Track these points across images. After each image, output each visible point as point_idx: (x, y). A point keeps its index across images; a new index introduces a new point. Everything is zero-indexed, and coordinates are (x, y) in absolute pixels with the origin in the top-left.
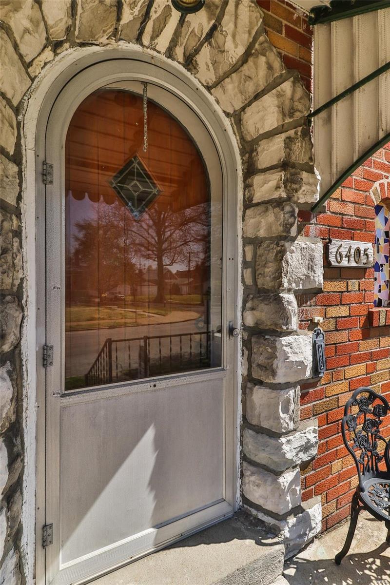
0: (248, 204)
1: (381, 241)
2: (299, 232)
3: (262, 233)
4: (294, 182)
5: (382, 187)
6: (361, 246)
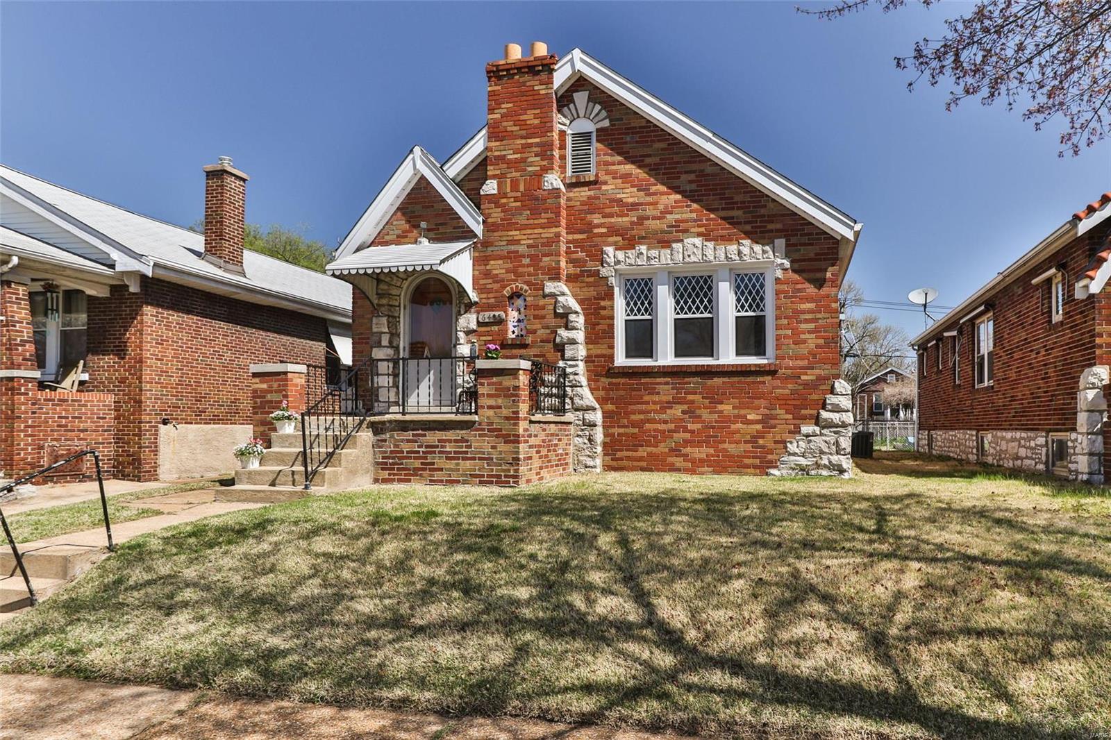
0: (456, 304)
5: (512, 288)
6: (497, 314)
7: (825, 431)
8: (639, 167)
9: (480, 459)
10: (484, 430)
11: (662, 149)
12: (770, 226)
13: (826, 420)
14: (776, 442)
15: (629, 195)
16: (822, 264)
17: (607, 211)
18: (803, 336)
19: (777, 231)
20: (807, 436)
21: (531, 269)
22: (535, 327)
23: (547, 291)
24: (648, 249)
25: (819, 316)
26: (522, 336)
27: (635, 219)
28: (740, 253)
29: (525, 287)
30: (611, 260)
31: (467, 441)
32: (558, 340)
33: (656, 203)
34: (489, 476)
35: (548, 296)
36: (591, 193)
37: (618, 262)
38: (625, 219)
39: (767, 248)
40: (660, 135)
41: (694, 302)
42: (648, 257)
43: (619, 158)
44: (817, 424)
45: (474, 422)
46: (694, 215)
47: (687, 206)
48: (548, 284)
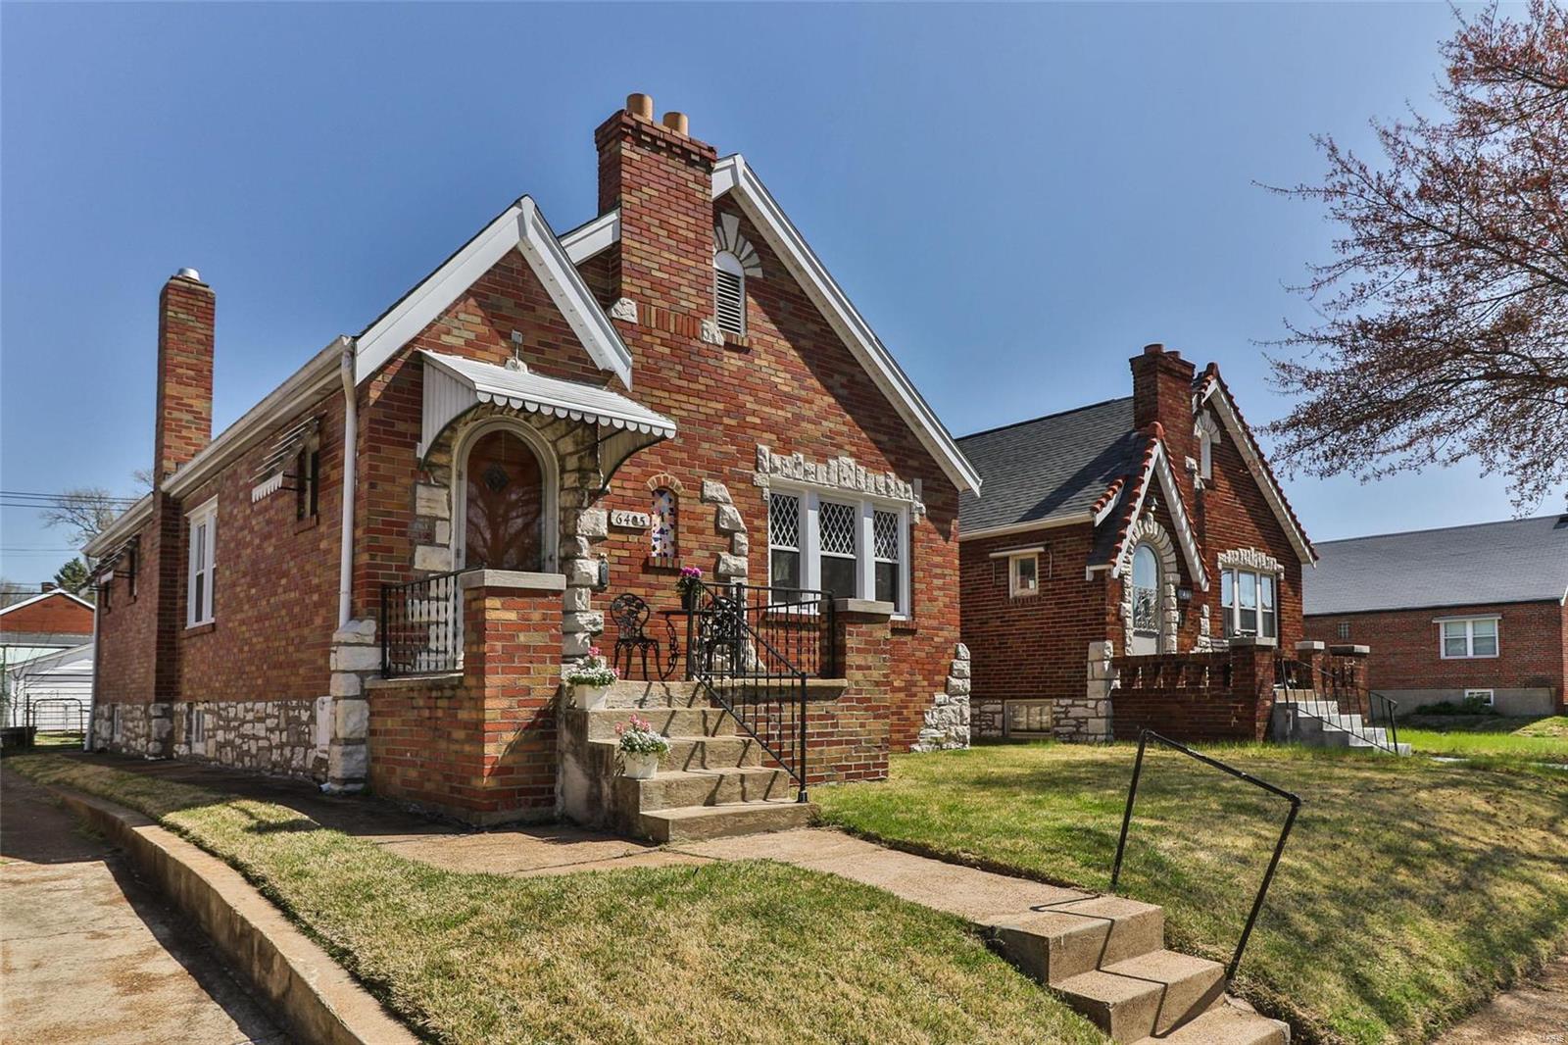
0: (562, 489)
1: (666, 515)
2: (590, 505)
3: (568, 505)
4: (584, 478)
5: (658, 479)
6: (639, 516)
7: (953, 700)
8: (795, 347)
9: (848, 742)
10: (851, 700)
11: (815, 333)
12: (910, 462)
13: (954, 687)
14: (917, 713)
15: (782, 380)
16: (946, 515)
17: (761, 394)
18: (935, 593)
19: (916, 469)
20: (939, 705)
21: (685, 455)
22: (691, 545)
23: (708, 493)
24: (805, 461)
25: (947, 572)
26: (666, 555)
27: (789, 415)
28: (887, 486)
29: (678, 482)
30: (767, 464)
31: (833, 717)
32: (722, 568)
33: (811, 402)
34: (857, 767)
35: (708, 500)
36: (740, 363)
37: (774, 470)
38: (780, 412)
39: (909, 486)
40: (811, 314)
41: (837, 537)
42: (805, 471)
43: (773, 327)
44: (946, 692)
45: (841, 689)
46: (845, 429)
47: (841, 416)
48: (709, 483)
